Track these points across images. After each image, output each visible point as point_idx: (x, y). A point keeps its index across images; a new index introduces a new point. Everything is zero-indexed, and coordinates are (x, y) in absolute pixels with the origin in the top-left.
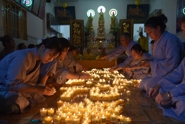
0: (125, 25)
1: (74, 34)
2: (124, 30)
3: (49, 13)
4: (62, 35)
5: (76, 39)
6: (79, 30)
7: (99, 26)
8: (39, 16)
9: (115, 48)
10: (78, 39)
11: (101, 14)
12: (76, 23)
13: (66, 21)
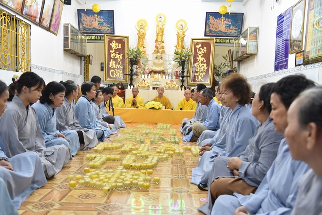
0: (200, 48)
1: (112, 60)
2: (198, 57)
3: (69, 24)
4: (91, 58)
5: (114, 69)
6: (119, 54)
7: (156, 47)
8: (51, 29)
9: (180, 88)
10: (118, 69)
11: (160, 26)
12: (115, 41)
13: (98, 36)
